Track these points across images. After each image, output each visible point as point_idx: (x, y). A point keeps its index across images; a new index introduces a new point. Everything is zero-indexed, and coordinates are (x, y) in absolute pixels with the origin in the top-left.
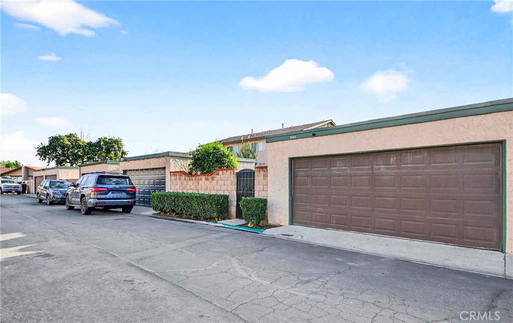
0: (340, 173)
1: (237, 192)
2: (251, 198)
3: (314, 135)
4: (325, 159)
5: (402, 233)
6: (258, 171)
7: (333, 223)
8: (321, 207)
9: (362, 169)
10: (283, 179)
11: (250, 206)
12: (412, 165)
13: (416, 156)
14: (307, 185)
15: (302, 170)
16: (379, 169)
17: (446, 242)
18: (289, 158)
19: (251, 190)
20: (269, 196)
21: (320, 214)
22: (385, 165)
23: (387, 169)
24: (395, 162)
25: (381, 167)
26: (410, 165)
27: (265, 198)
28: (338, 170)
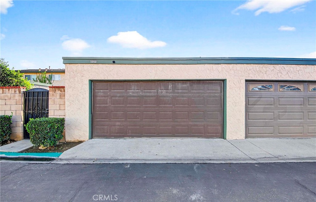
0: (134, 94)
1: (25, 112)
2: (43, 119)
3: (114, 62)
4: (123, 84)
5: (176, 134)
6: (53, 91)
7: (129, 133)
8: (119, 121)
9: (150, 92)
10: (83, 98)
11: (40, 128)
12: (181, 91)
13: (184, 85)
14: (107, 104)
15: (101, 91)
16: (162, 92)
17: (199, 137)
18: (90, 80)
19: (45, 110)
20: (67, 114)
21: (118, 127)
22: (166, 90)
23: (167, 92)
24: (171, 88)
25: (163, 91)
26: (180, 91)
27: (62, 117)
28: (133, 92)
